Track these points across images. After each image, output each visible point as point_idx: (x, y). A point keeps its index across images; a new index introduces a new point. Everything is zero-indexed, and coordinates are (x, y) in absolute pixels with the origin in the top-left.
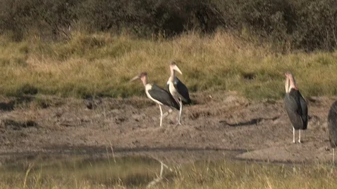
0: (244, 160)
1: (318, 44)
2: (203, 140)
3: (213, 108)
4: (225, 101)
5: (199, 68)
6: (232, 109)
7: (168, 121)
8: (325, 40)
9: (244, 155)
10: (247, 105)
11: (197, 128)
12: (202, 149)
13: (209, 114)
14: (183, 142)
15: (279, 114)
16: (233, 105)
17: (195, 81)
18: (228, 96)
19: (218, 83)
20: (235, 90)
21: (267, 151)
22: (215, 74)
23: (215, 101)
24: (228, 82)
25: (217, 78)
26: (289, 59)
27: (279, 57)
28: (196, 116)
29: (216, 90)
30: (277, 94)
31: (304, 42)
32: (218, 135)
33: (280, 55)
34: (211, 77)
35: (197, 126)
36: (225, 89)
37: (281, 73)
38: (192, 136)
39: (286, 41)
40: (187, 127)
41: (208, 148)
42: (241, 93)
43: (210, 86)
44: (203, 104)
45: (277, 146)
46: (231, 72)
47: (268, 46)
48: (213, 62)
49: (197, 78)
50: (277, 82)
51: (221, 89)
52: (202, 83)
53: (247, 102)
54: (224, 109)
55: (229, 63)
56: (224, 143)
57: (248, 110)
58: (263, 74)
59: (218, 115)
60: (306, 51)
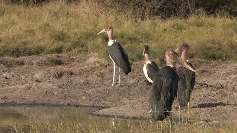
0: (102, 115)
1: (175, 11)
2: (65, 98)
3: (76, 69)
4: (87, 62)
5: (65, 32)
6: (93, 69)
8: (180, 7)
9: (101, 112)
10: (106, 66)
11: (60, 87)
12: (63, 105)
13: (72, 73)
14: (47, 98)
15: (136, 74)
16: (94, 66)
17: (61, 43)
18: (90, 57)
19: (81, 45)
20: (97, 52)
21: (122, 108)
22: (79, 36)
23: (78, 61)
24: (90, 44)
25: (80, 41)
26: (146, 25)
27: (138, 23)
28: (60, 75)
29: (80, 52)
31: (161, 10)
32: (79, 93)
33: (139, 20)
34: (76, 40)
35: (60, 84)
36: (87, 51)
37: (138, 37)
38: (55, 94)
39: (145, 8)
40: (51, 85)
41: (69, 105)
42: (102, 55)
43: (74, 48)
44: (67, 64)
45: (132, 103)
46: (94, 35)
47: (130, 12)
48: (77, 26)
49: (62, 40)
50: (134, 45)
51: (84, 51)
52: (67, 45)
53: (107, 63)
54: (86, 69)
55: (92, 27)
56: (84, 100)
57: (107, 70)
58: (122, 37)
59: (80, 74)
60: (162, 17)
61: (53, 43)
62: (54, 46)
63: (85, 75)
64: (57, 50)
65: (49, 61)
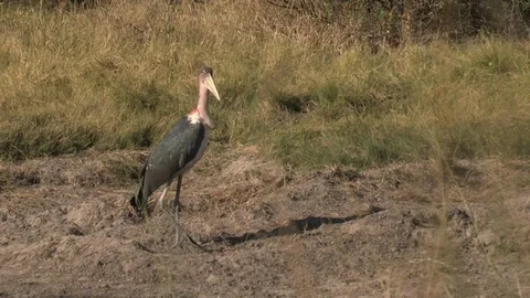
4: (225, 173)
5: (160, 83)
6: (241, 194)
7: (67, 228)
8: (505, 5)
10: (280, 184)
11: (140, 247)
14: (102, 283)
16: (244, 184)
17: (147, 119)
18: (236, 157)
20: (254, 142)
24: (236, 119)
26: (407, 59)
27: (380, 53)
30: (364, 154)
32: (197, 264)
33: (383, 46)
35: (144, 239)
36: (227, 141)
37: (381, 96)
38: (127, 268)
39: (401, 10)
40: (114, 242)
42: (269, 151)
47: (354, 22)
49: (152, 108)
50: (366, 120)
51: (218, 140)
52: (166, 123)
53: (283, 175)
54: (220, 194)
55: (244, 69)
57: (282, 197)
58: (331, 97)
59: (203, 208)
60: (452, 36)
61: (124, 118)
62: (127, 129)
63: (218, 210)
64: (135, 139)
65: (111, 171)
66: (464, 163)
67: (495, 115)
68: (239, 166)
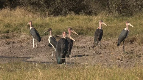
0: (29, 61)
1: (60, 13)
2: (12, 53)
3: (16, 40)
4: (21, 37)
5: (10, 23)
6: (24, 40)
8: (62, 11)
9: (29, 60)
10: (30, 39)
11: (9, 49)
12: (11, 57)
13: (14, 42)
14: (3, 54)
15: (43, 42)
16: (24, 39)
17: (8, 29)
18: (22, 35)
19: (18, 29)
20: (25, 32)
21: (38, 58)
22: (16, 25)
23: (16, 37)
24: (22, 29)
25: (17, 27)
26: (47, 19)
27: (43, 18)
28: (9, 43)
29: (17, 32)
31: (54, 12)
32: (18, 51)
33: (44, 17)
34: (15, 27)
35: (9, 47)
36: (21, 32)
37: (44, 25)
38: (7, 52)
39: (46, 12)
40: (5, 48)
41: (14, 57)
42: (27, 34)
43: (15, 31)
44: (12, 38)
45: (43, 56)
46: (23, 25)
47: (39, 14)
48: (15, 21)
49: (9, 27)
50: (42, 29)
51: (19, 32)
52: (11, 29)
54: (20, 40)
55: (22, 21)
56: (20, 55)
57: (30, 41)
58: (36, 25)
59: (18, 43)
60: (54, 16)
61: (5, 28)
62: (5, 30)
63: (20, 43)
64: (6, 32)
65: (3, 37)
66: (58, 35)
67: (62, 28)
68: (23, 36)
